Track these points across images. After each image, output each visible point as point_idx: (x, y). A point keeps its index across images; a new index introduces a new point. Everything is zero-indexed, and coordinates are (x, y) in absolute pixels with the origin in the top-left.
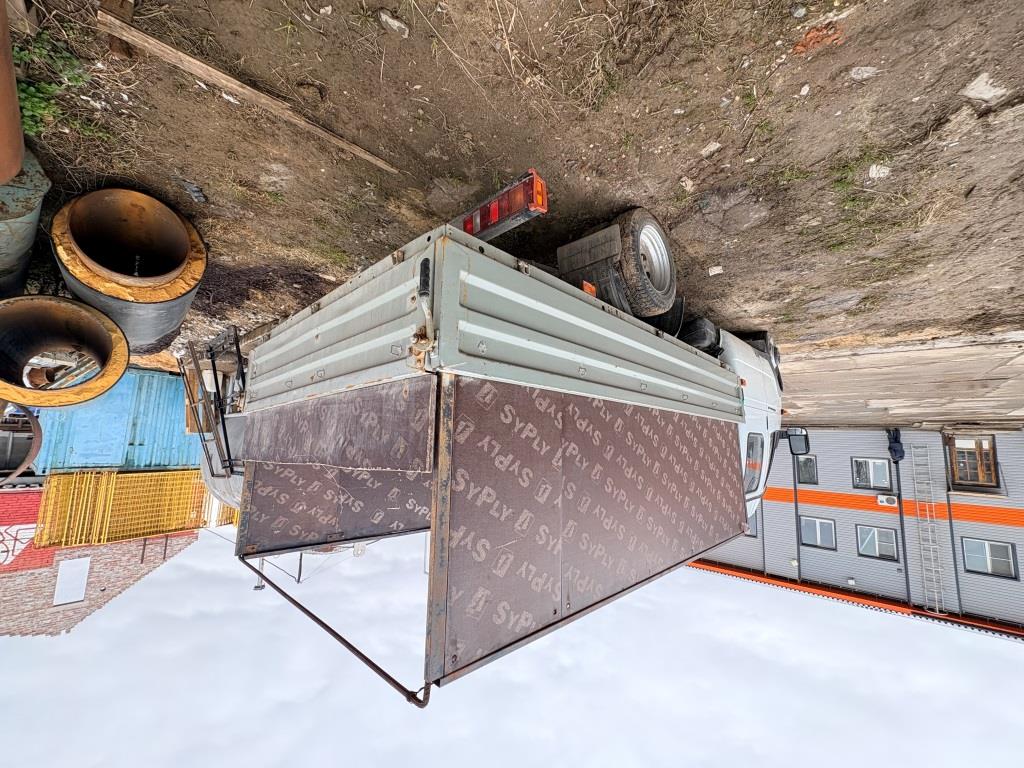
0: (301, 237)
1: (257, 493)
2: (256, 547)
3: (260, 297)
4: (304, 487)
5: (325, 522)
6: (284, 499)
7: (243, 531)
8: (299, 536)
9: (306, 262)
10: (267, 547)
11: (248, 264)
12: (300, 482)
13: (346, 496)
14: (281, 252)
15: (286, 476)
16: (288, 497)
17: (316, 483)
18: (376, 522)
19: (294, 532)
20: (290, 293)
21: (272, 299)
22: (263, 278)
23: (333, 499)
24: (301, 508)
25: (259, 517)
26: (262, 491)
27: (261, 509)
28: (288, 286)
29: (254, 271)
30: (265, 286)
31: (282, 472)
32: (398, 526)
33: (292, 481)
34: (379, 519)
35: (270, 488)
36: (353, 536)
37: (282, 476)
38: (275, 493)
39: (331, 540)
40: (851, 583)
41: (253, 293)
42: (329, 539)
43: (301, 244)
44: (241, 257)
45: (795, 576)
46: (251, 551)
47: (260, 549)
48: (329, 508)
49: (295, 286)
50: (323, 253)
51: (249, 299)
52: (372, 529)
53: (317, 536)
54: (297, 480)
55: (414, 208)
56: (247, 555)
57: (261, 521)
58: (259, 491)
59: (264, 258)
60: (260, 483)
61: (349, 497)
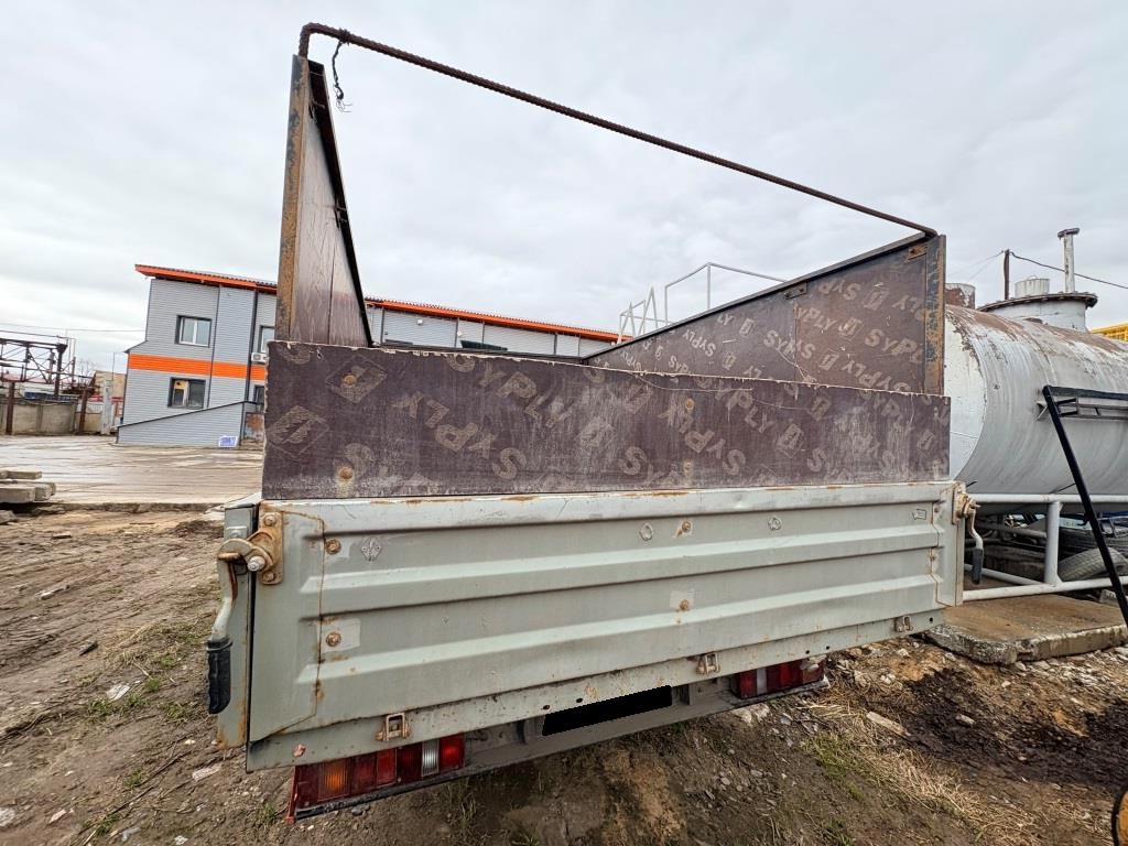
0: (899, 820)
1: (918, 342)
2: (910, 256)
3: (1058, 715)
4: (843, 360)
5: (812, 309)
6: (873, 338)
7: (933, 277)
8: (845, 286)
9: (915, 763)
10: (892, 258)
11: (1060, 794)
12: (850, 366)
13: (786, 351)
14: (963, 802)
15: (872, 374)
16: (867, 341)
17: (827, 367)
18: (748, 320)
19: (853, 289)
20: (985, 709)
21: (1029, 704)
22: (1042, 755)
23: (803, 345)
24: (846, 327)
25: (909, 304)
26: (908, 345)
27: (909, 318)
28: (990, 723)
29: (1053, 775)
30: (1042, 735)
31: (879, 380)
32: (723, 319)
33: (861, 367)
34: (745, 325)
35: (895, 352)
36: (775, 297)
37: (879, 374)
38: (887, 345)
39: (801, 287)
40: (420, 321)
41: (1076, 725)
42: (804, 286)
43: (904, 804)
44: (1075, 815)
45: (461, 323)
46: (916, 248)
47: (903, 253)
48: (807, 331)
49: (970, 721)
50: (864, 773)
51: (1088, 715)
52: (752, 310)
53: (821, 288)
54: (855, 369)
55: (635, 812)
56: (921, 241)
57: (907, 297)
58: (913, 345)
59: (1012, 797)
60: (914, 359)
61: (782, 350)
